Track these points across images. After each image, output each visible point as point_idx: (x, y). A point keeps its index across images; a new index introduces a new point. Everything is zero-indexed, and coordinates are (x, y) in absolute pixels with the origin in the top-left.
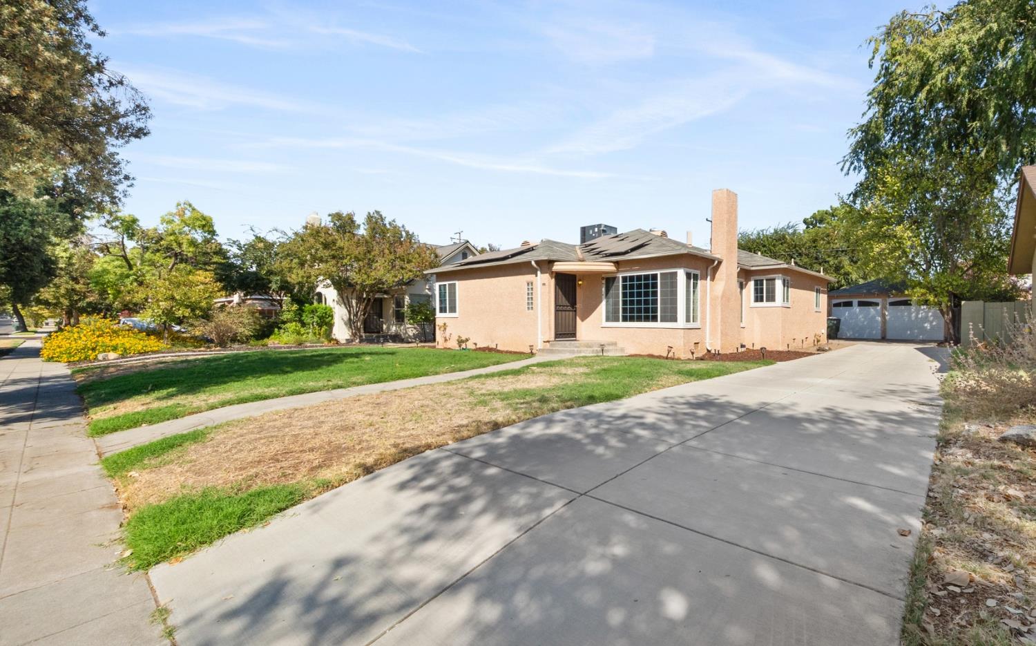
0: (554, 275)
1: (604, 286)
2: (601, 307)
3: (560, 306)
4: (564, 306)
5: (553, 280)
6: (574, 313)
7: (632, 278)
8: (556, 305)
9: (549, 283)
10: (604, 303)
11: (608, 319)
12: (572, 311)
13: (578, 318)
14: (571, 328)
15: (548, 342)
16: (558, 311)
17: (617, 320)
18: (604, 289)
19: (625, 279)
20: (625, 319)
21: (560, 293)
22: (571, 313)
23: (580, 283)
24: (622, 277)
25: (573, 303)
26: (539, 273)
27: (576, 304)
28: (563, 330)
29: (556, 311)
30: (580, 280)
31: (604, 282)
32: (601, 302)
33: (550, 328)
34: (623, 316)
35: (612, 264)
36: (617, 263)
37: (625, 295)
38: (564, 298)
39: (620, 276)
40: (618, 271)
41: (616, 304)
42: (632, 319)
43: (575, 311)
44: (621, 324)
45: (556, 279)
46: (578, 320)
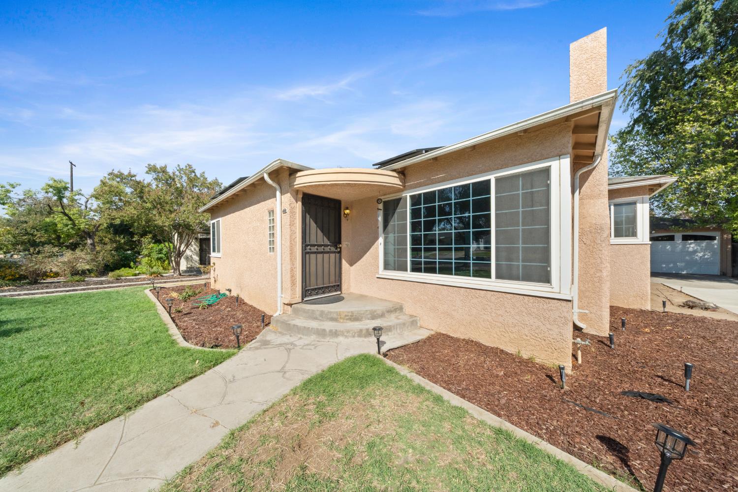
0: (300, 196)
1: (381, 213)
2: (377, 248)
3: (314, 245)
4: (320, 246)
5: (300, 203)
6: (338, 255)
7: (429, 197)
8: (305, 244)
9: (292, 209)
10: (381, 240)
11: (387, 267)
12: (335, 252)
13: (344, 262)
14: (332, 278)
15: (291, 305)
16: (307, 253)
17: (402, 268)
18: (380, 219)
19: (416, 200)
20: (416, 268)
21: (313, 225)
22: (332, 256)
23: (347, 211)
24: (410, 196)
25: (336, 241)
26: (278, 193)
27: (340, 243)
28: (320, 280)
29: (305, 253)
30: (347, 208)
31: (381, 206)
32: (377, 238)
33: (293, 283)
34: (413, 263)
35: (395, 174)
36: (402, 173)
37: (415, 226)
38: (319, 232)
39: (408, 195)
40: (405, 188)
41: (403, 241)
42: (430, 269)
43: (340, 252)
44: (410, 275)
45: (303, 204)
46: (345, 264)
